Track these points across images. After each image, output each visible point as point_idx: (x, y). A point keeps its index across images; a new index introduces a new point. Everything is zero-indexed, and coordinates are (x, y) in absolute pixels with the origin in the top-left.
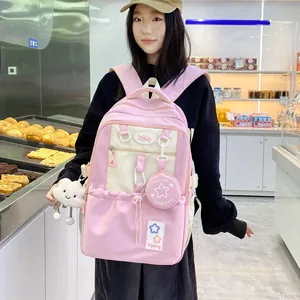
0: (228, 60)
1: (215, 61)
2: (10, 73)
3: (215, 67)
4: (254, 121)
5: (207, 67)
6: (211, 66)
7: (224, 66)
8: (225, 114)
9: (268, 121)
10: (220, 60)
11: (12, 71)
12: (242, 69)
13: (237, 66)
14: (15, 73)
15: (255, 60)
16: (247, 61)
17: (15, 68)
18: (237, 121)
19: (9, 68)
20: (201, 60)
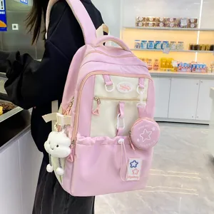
0: (175, 19)
1: (165, 20)
2: (13, 29)
3: (165, 25)
4: (193, 67)
5: (158, 25)
6: (161, 24)
7: (172, 24)
8: (170, 62)
9: (203, 68)
10: (168, 19)
11: (15, 27)
12: (185, 27)
13: (182, 25)
14: (17, 29)
15: (196, 20)
16: (189, 20)
17: (16, 25)
18: (179, 67)
19: (13, 25)
20: (154, 19)
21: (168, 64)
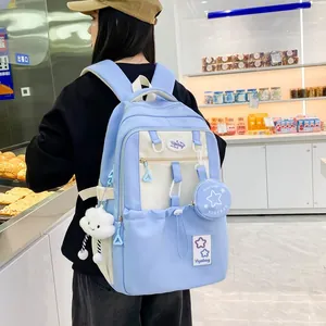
0: (262, 54)
1: (246, 58)
2: (23, 95)
3: (247, 66)
4: (299, 125)
5: (237, 67)
6: (241, 65)
7: (258, 63)
8: (262, 120)
9: (316, 124)
10: (252, 56)
11: (25, 92)
12: (279, 64)
13: (274, 61)
14: (28, 94)
15: (295, 52)
16: (285, 53)
17: (28, 89)
18: (277, 127)
19: (22, 89)
20: (230, 59)
21: (259, 123)
